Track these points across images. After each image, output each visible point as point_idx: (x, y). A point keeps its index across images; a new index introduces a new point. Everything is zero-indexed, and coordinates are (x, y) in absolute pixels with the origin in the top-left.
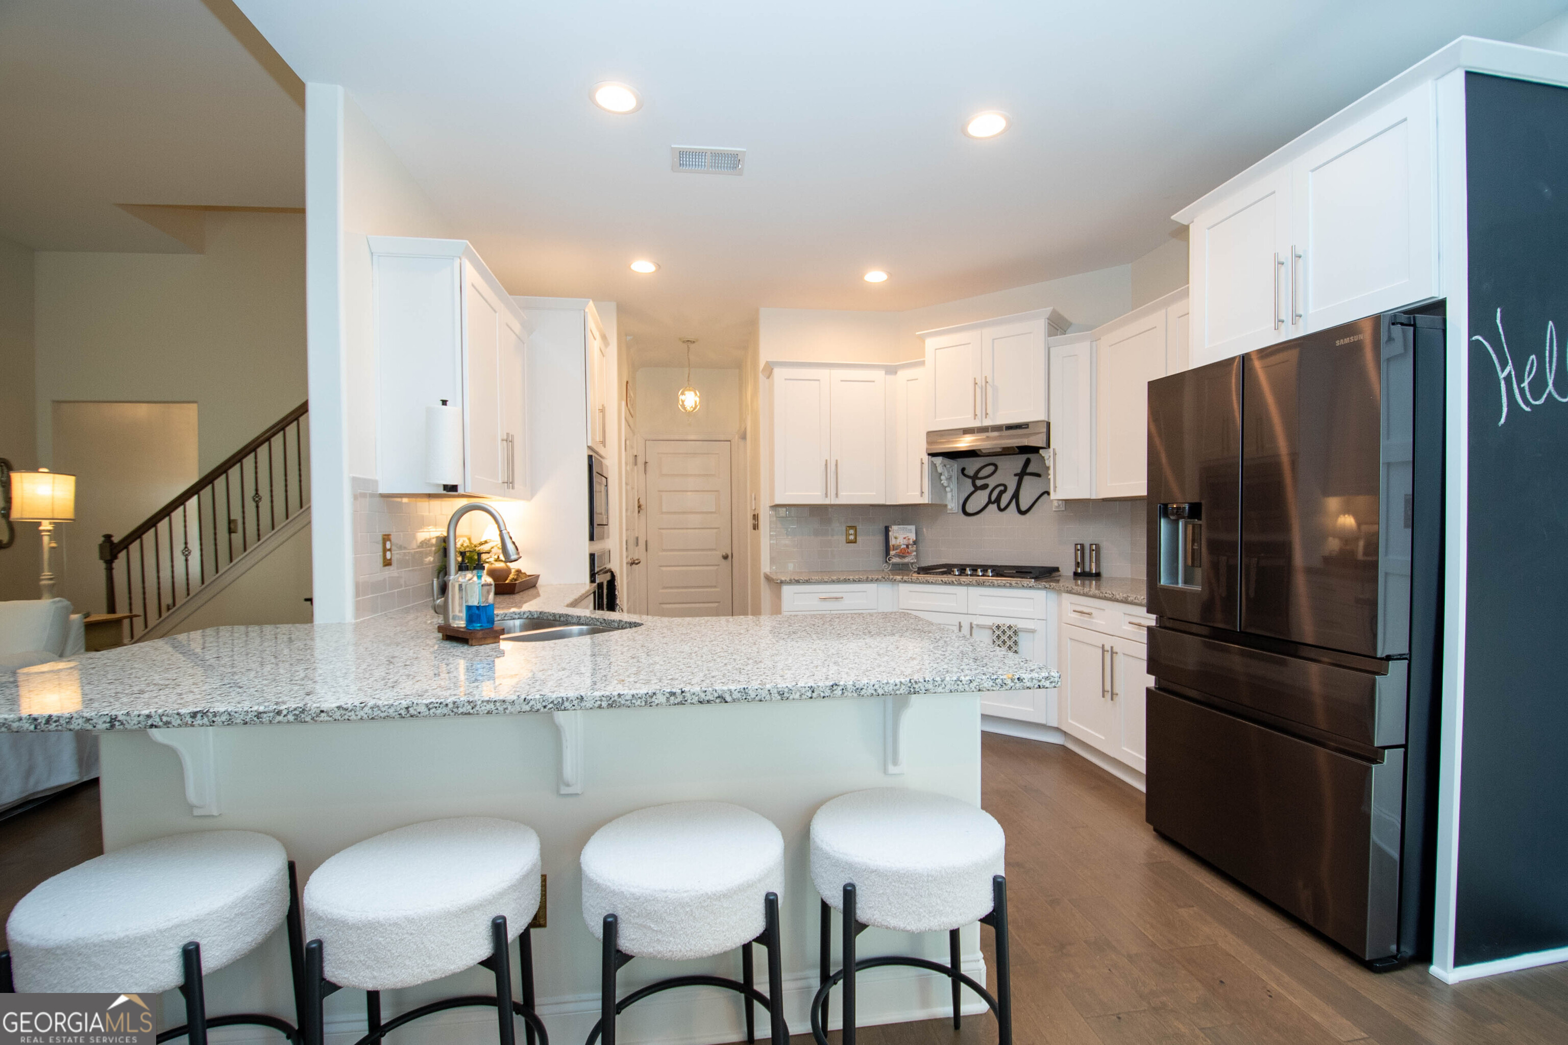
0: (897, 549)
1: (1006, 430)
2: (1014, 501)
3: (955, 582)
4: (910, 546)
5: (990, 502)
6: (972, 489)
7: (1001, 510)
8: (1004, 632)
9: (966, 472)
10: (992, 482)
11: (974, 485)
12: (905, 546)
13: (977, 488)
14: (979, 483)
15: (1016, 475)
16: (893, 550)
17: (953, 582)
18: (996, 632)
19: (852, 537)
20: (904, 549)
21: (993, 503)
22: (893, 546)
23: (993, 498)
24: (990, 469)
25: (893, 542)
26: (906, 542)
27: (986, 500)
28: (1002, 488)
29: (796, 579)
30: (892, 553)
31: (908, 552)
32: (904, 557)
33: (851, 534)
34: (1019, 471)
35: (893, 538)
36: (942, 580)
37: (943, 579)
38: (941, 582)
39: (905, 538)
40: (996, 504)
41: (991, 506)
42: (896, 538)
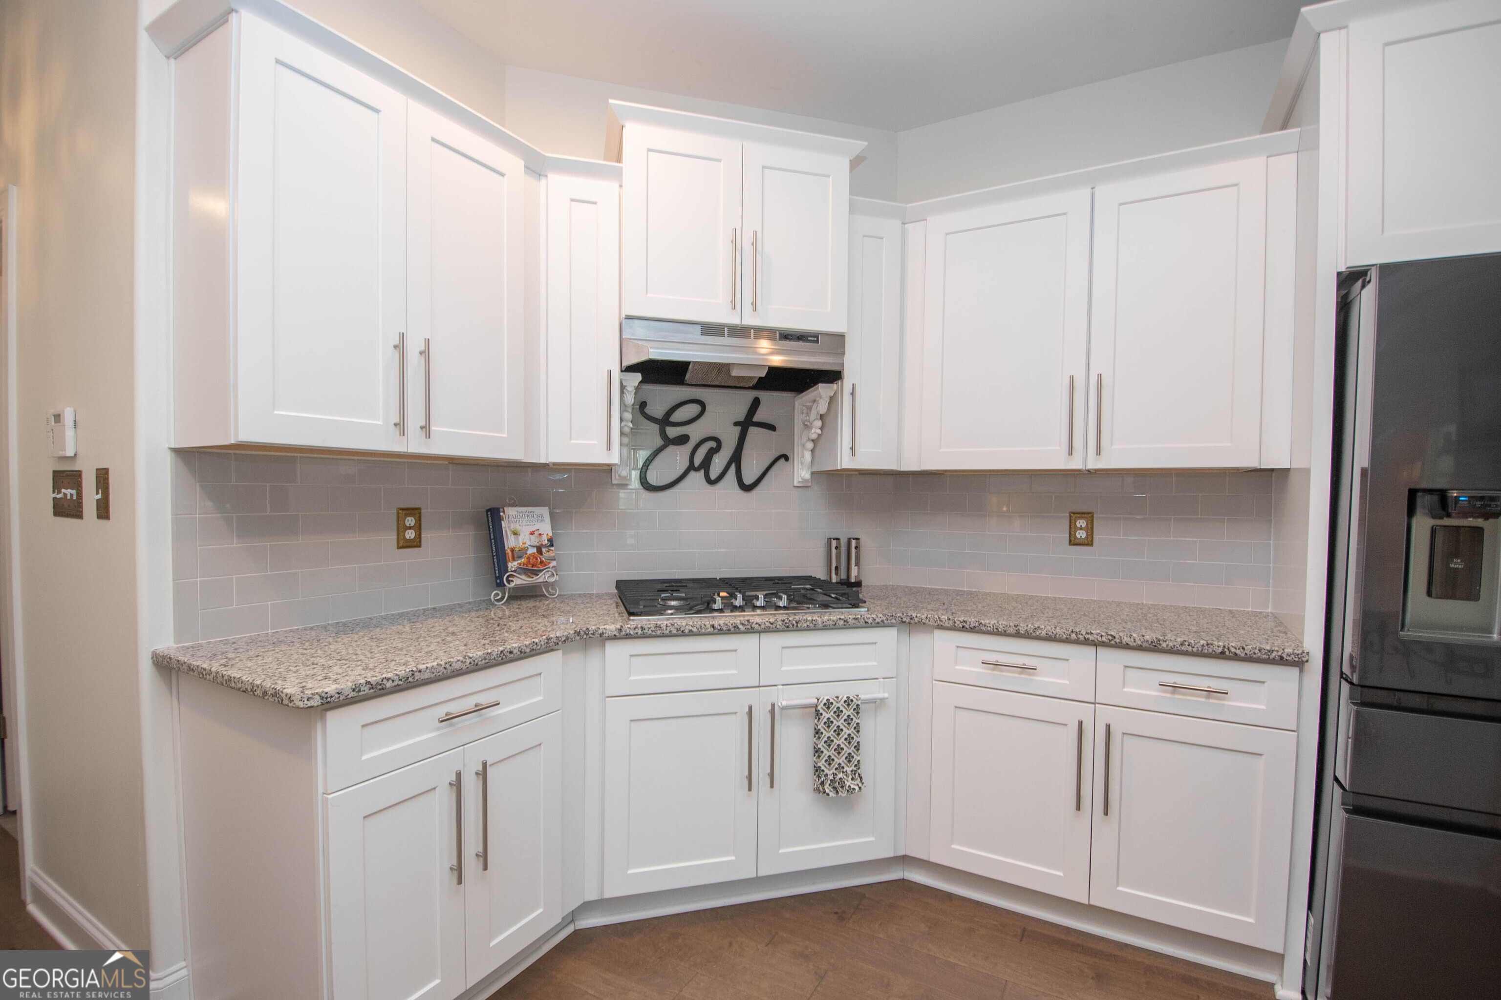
0: (520, 557)
1: (780, 339)
2: (733, 467)
3: (741, 627)
4: (544, 550)
5: (691, 468)
6: (659, 442)
7: (711, 481)
8: (838, 713)
9: (648, 410)
10: (696, 432)
11: (663, 434)
12: (534, 550)
13: (668, 442)
14: (673, 432)
15: (736, 424)
16: (514, 560)
17: (736, 627)
18: (824, 714)
19: (410, 534)
20: (533, 555)
21: (697, 469)
22: (512, 550)
23: (697, 461)
24: (694, 409)
25: (510, 542)
26: (535, 541)
27: (686, 464)
28: (712, 444)
29: (373, 680)
30: (512, 565)
31: (542, 562)
32: (536, 573)
33: (410, 528)
34: (741, 417)
35: (509, 533)
36: (713, 626)
37: (716, 623)
38: (711, 630)
39: (532, 533)
40: (702, 472)
41: (693, 474)
42: (515, 533)
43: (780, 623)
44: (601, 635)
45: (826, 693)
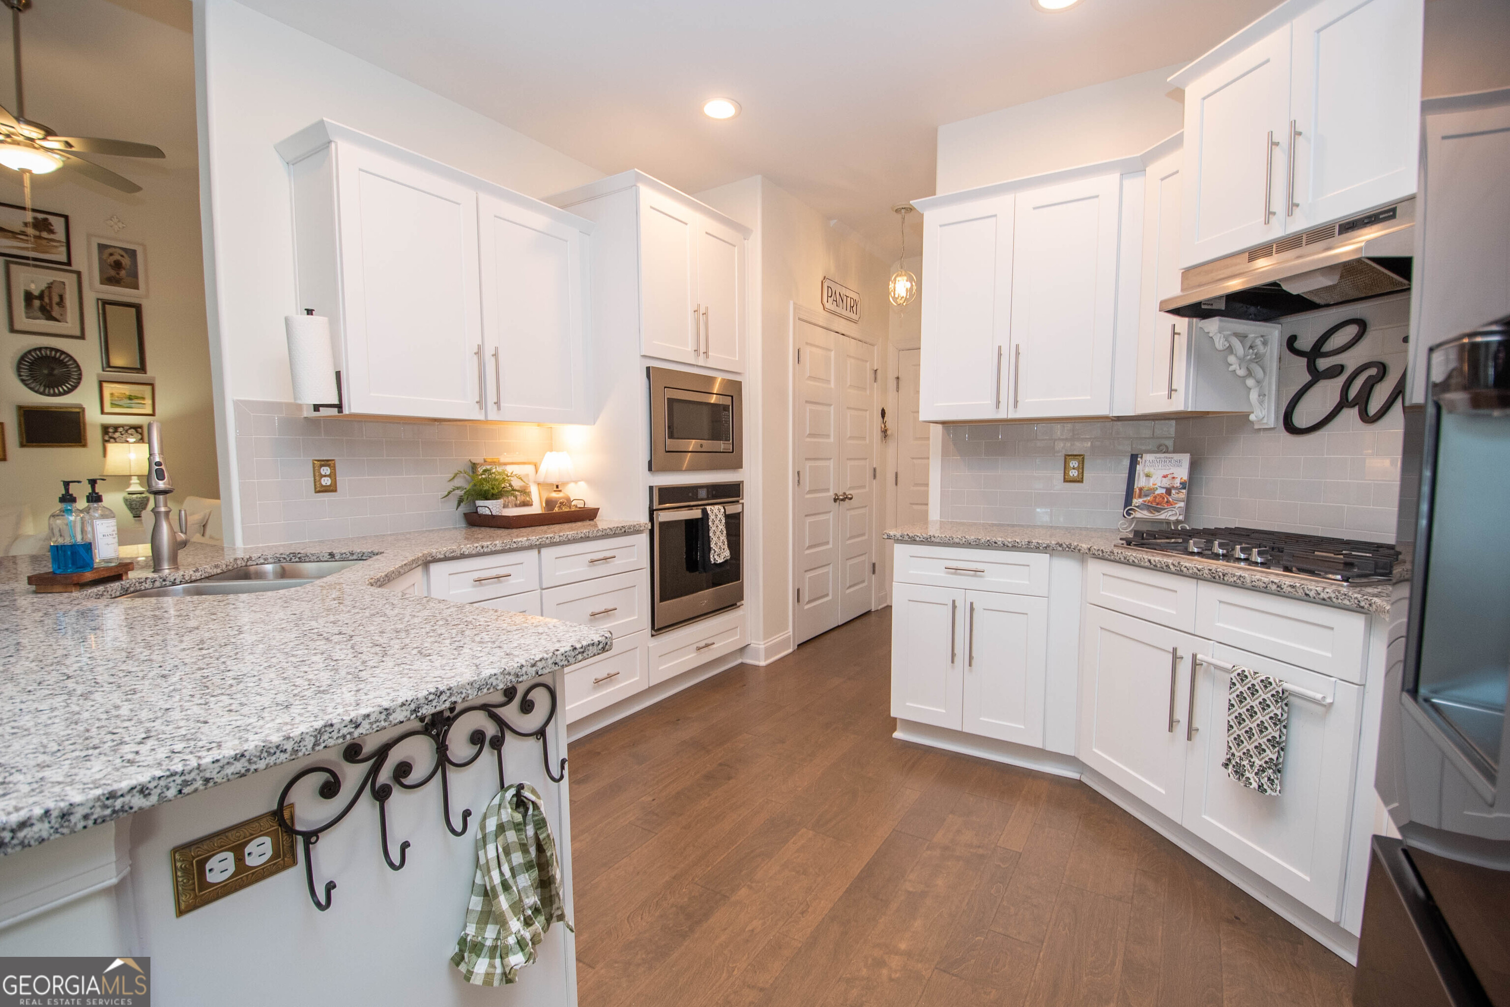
0: (1146, 496)
1: (1340, 233)
4: (1173, 492)
5: (1344, 403)
6: (1308, 378)
7: (1365, 418)
8: (1253, 690)
9: (1298, 345)
10: (1351, 360)
11: (1312, 368)
12: (1164, 491)
13: (1316, 376)
14: (1323, 364)
16: (1140, 497)
18: (1238, 685)
19: (1074, 473)
20: (1161, 496)
21: (1352, 405)
22: (1141, 489)
23: (1353, 393)
24: (1351, 331)
25: (1141, 482)
26: (1166, 483)
27: (1337, 399)
28: (1373, 371)
29: (911, 535)
30: (1136, 501)
31: (1168, 502)
32: (1158, 510)
33: (1074, 469)
35: (1141, 473)
36: (1149, 561)
39: (1165, 477)
40: (1356, 409)
41: (1344, 412)
42: (1148, 476)
43: (1207, 572)
44: (1079, 550)
45: (1247, 664)
